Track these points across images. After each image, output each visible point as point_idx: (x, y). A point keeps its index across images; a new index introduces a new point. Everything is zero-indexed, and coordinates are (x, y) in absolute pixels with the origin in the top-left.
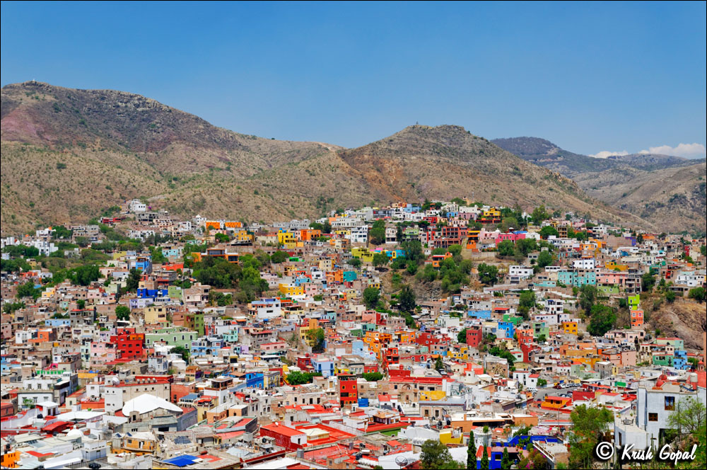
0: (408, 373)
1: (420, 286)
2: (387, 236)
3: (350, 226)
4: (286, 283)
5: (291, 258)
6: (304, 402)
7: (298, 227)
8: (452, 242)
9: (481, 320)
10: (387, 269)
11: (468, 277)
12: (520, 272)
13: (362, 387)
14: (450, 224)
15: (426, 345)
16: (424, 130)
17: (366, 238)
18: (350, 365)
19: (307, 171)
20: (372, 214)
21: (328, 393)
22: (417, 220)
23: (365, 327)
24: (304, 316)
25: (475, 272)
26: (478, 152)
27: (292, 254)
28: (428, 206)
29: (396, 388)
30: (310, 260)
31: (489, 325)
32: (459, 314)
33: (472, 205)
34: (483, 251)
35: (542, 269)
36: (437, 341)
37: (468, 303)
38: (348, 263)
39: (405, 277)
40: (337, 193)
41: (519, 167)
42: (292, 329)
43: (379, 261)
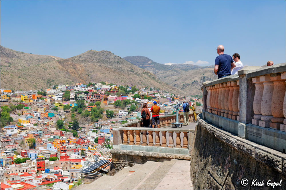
0: (68, 157)
1: (83, 119)
2: (70, 98)
3: (55, 93)
4: (22, 118)
5: (26, 107)
6: (20, 171)
7: (32, 93)
8: (97, 100)
9: (105, 133)
10: (70, 112)
11: (102, 115)
12: (123, 113)
13: (47, 164)
14: (98, 93)
15: (80, 144)
16: (94, 52)
17: (62, 98)
18: (44, 154)
19: (43, 68)
20: (65, 88)
21: (32, 167)
22: (84, 91)
23: (54, 137)
24: (28, 133)
25: (105, 113)
26: (116, 62)
27: (26, 105)
28: (90, 85)
29: (62, 164)
30: (34, 108)
31: (108, 135)
32: (97, 131)
33: (108, 85)
34: (109, 104)
35: (131, 112)
36: (84, 143)
37: (101, 126)
38: (51, 109)
39: (77, 115)
40: (56, 78)
41: (133, 69)
42: (22, 139)
43: (66, 109)
